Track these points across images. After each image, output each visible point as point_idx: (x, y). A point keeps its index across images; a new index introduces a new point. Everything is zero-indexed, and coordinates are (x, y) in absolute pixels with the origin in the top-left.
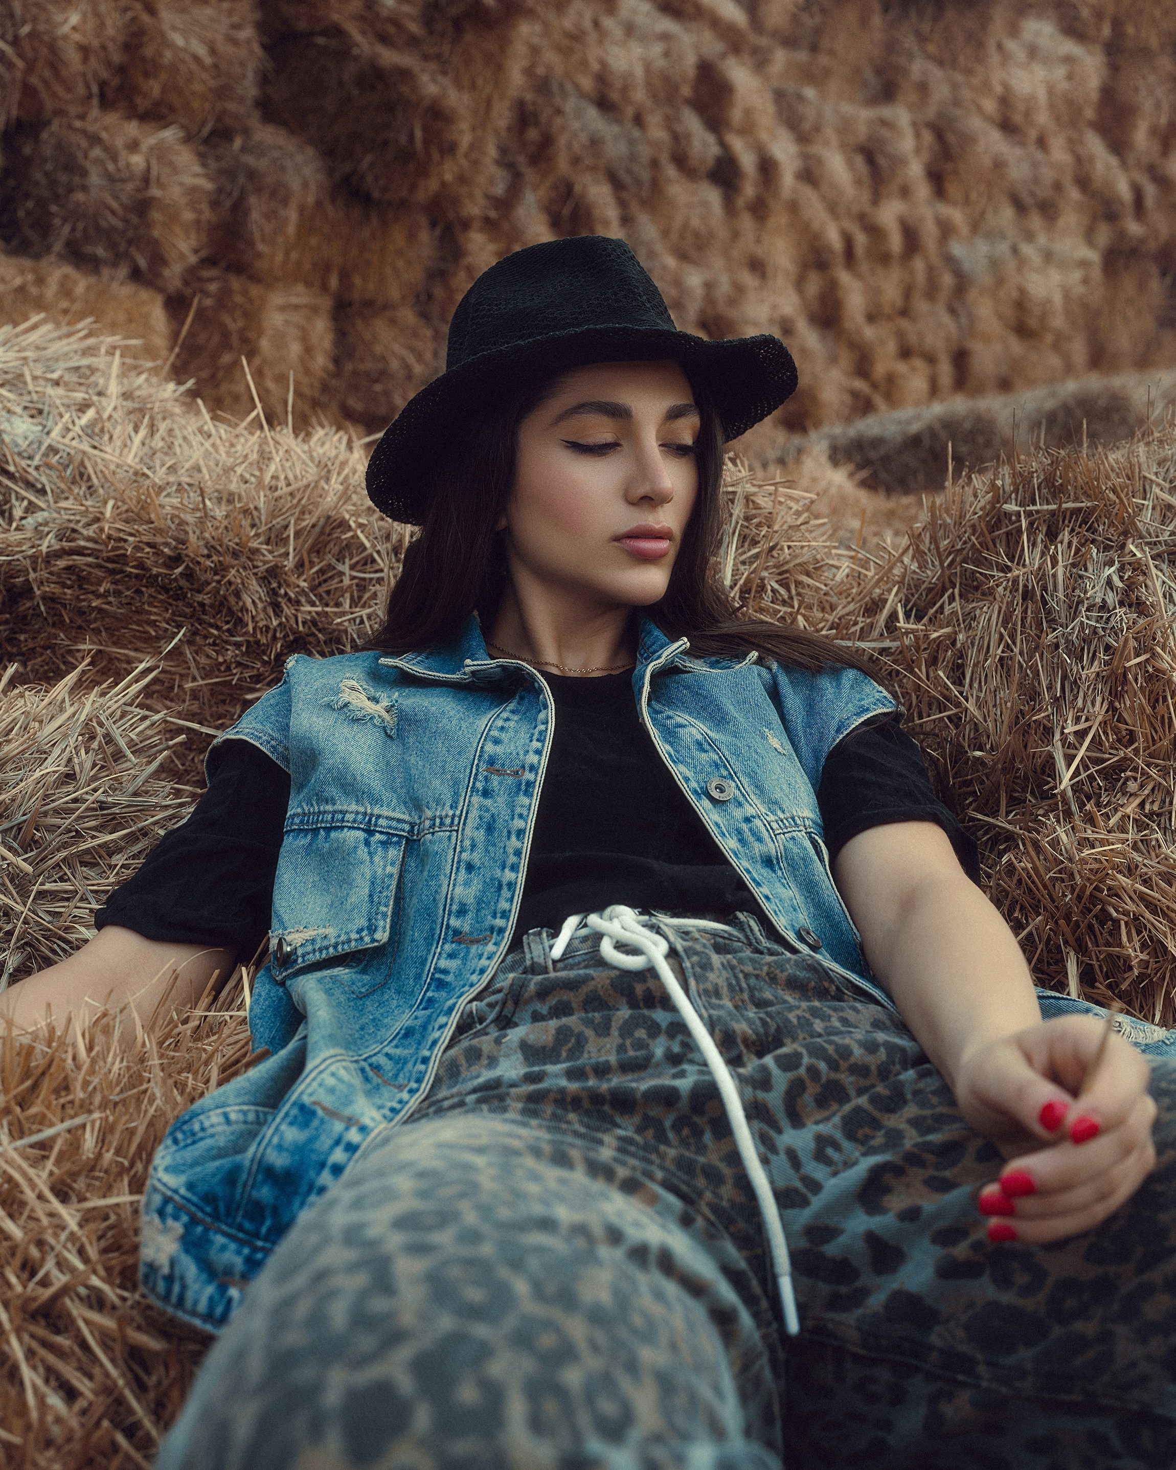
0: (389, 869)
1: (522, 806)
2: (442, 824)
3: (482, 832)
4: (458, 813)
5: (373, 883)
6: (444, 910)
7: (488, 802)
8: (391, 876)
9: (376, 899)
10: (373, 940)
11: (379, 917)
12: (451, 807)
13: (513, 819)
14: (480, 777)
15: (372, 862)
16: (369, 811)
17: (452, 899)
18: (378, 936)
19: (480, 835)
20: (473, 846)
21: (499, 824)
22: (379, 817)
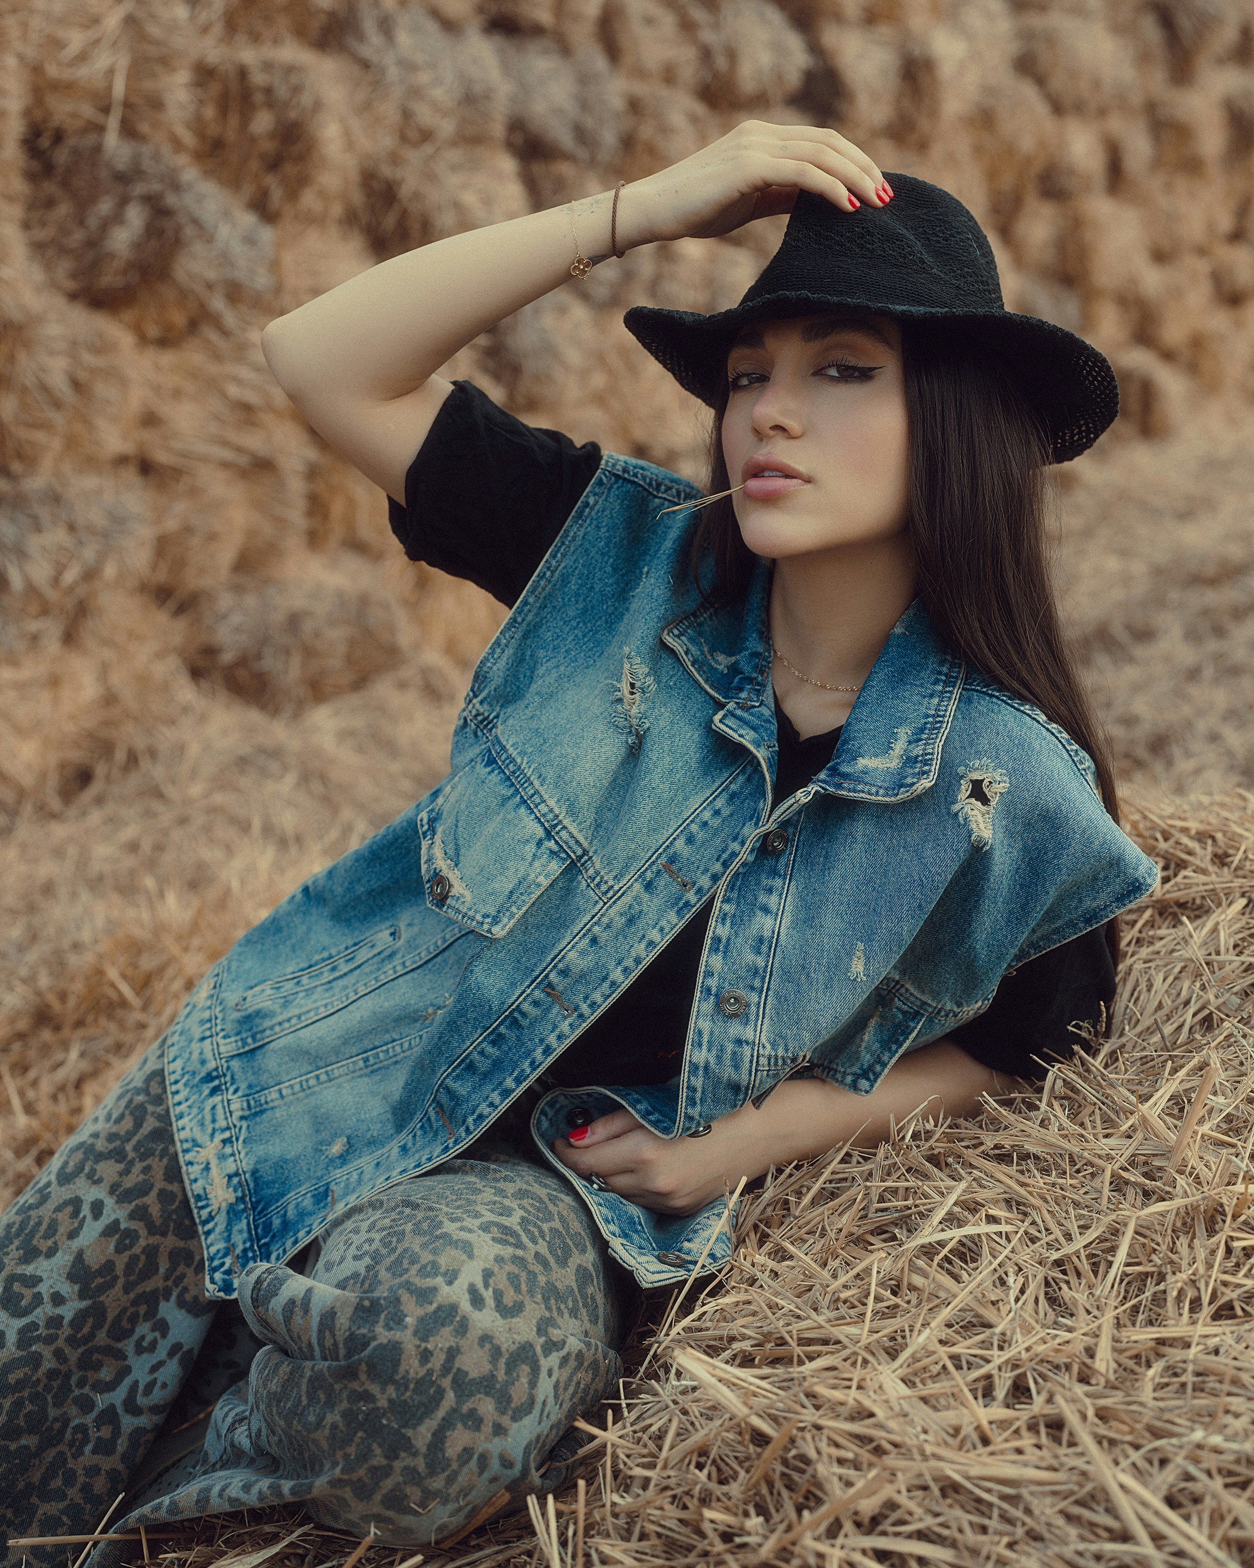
0: (541, 879)
1: (668, 922)
2: (598, 885)
3: (624, 920)
4: (616, 888)
5: (520, 883)
6: (553, 960)
7: (646, 897)
8: (539, 885)
9: (514, 897)
10: (489, 931)
11: (508, 914)
12: (615, 877)
13: (654, 927)
14: (654, 868)
15: (531, 864)
16: (561, 817)
17: (564, 957)
18: (495, 929)
19: (620, 922)
20: (608, 926)
21: (640, 924)
22: (564, 828)
